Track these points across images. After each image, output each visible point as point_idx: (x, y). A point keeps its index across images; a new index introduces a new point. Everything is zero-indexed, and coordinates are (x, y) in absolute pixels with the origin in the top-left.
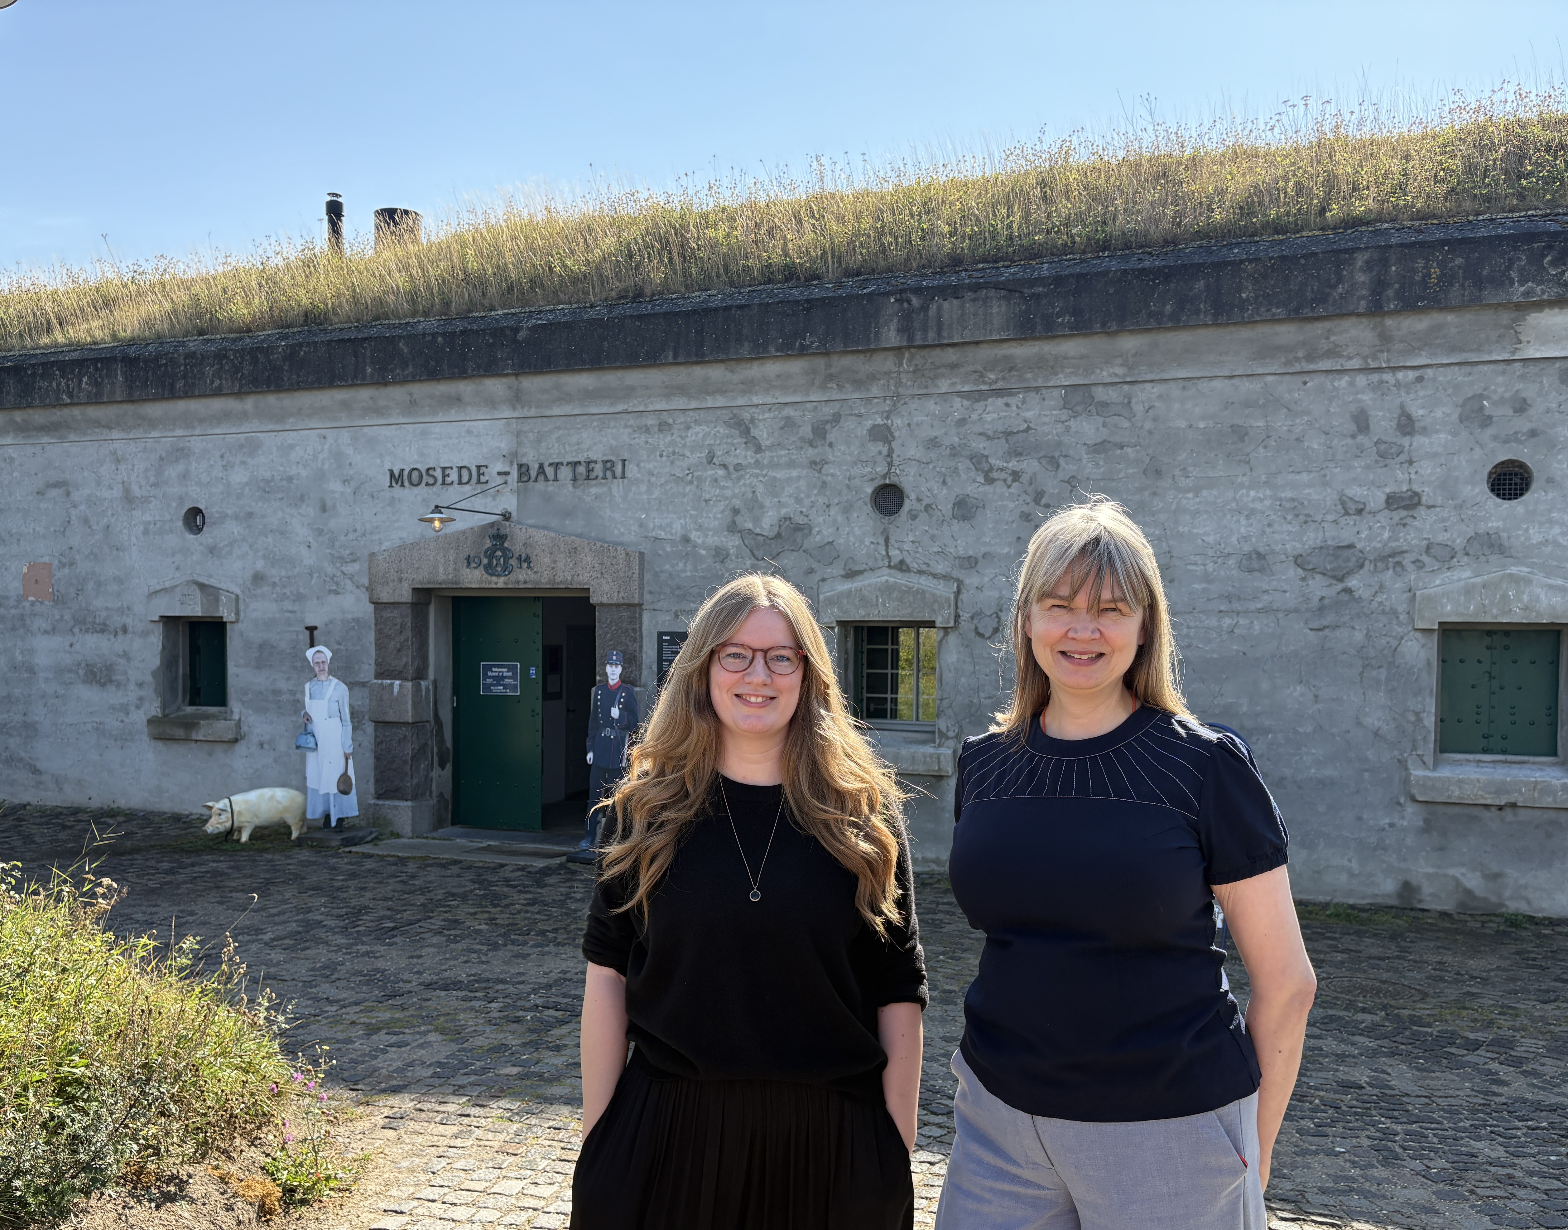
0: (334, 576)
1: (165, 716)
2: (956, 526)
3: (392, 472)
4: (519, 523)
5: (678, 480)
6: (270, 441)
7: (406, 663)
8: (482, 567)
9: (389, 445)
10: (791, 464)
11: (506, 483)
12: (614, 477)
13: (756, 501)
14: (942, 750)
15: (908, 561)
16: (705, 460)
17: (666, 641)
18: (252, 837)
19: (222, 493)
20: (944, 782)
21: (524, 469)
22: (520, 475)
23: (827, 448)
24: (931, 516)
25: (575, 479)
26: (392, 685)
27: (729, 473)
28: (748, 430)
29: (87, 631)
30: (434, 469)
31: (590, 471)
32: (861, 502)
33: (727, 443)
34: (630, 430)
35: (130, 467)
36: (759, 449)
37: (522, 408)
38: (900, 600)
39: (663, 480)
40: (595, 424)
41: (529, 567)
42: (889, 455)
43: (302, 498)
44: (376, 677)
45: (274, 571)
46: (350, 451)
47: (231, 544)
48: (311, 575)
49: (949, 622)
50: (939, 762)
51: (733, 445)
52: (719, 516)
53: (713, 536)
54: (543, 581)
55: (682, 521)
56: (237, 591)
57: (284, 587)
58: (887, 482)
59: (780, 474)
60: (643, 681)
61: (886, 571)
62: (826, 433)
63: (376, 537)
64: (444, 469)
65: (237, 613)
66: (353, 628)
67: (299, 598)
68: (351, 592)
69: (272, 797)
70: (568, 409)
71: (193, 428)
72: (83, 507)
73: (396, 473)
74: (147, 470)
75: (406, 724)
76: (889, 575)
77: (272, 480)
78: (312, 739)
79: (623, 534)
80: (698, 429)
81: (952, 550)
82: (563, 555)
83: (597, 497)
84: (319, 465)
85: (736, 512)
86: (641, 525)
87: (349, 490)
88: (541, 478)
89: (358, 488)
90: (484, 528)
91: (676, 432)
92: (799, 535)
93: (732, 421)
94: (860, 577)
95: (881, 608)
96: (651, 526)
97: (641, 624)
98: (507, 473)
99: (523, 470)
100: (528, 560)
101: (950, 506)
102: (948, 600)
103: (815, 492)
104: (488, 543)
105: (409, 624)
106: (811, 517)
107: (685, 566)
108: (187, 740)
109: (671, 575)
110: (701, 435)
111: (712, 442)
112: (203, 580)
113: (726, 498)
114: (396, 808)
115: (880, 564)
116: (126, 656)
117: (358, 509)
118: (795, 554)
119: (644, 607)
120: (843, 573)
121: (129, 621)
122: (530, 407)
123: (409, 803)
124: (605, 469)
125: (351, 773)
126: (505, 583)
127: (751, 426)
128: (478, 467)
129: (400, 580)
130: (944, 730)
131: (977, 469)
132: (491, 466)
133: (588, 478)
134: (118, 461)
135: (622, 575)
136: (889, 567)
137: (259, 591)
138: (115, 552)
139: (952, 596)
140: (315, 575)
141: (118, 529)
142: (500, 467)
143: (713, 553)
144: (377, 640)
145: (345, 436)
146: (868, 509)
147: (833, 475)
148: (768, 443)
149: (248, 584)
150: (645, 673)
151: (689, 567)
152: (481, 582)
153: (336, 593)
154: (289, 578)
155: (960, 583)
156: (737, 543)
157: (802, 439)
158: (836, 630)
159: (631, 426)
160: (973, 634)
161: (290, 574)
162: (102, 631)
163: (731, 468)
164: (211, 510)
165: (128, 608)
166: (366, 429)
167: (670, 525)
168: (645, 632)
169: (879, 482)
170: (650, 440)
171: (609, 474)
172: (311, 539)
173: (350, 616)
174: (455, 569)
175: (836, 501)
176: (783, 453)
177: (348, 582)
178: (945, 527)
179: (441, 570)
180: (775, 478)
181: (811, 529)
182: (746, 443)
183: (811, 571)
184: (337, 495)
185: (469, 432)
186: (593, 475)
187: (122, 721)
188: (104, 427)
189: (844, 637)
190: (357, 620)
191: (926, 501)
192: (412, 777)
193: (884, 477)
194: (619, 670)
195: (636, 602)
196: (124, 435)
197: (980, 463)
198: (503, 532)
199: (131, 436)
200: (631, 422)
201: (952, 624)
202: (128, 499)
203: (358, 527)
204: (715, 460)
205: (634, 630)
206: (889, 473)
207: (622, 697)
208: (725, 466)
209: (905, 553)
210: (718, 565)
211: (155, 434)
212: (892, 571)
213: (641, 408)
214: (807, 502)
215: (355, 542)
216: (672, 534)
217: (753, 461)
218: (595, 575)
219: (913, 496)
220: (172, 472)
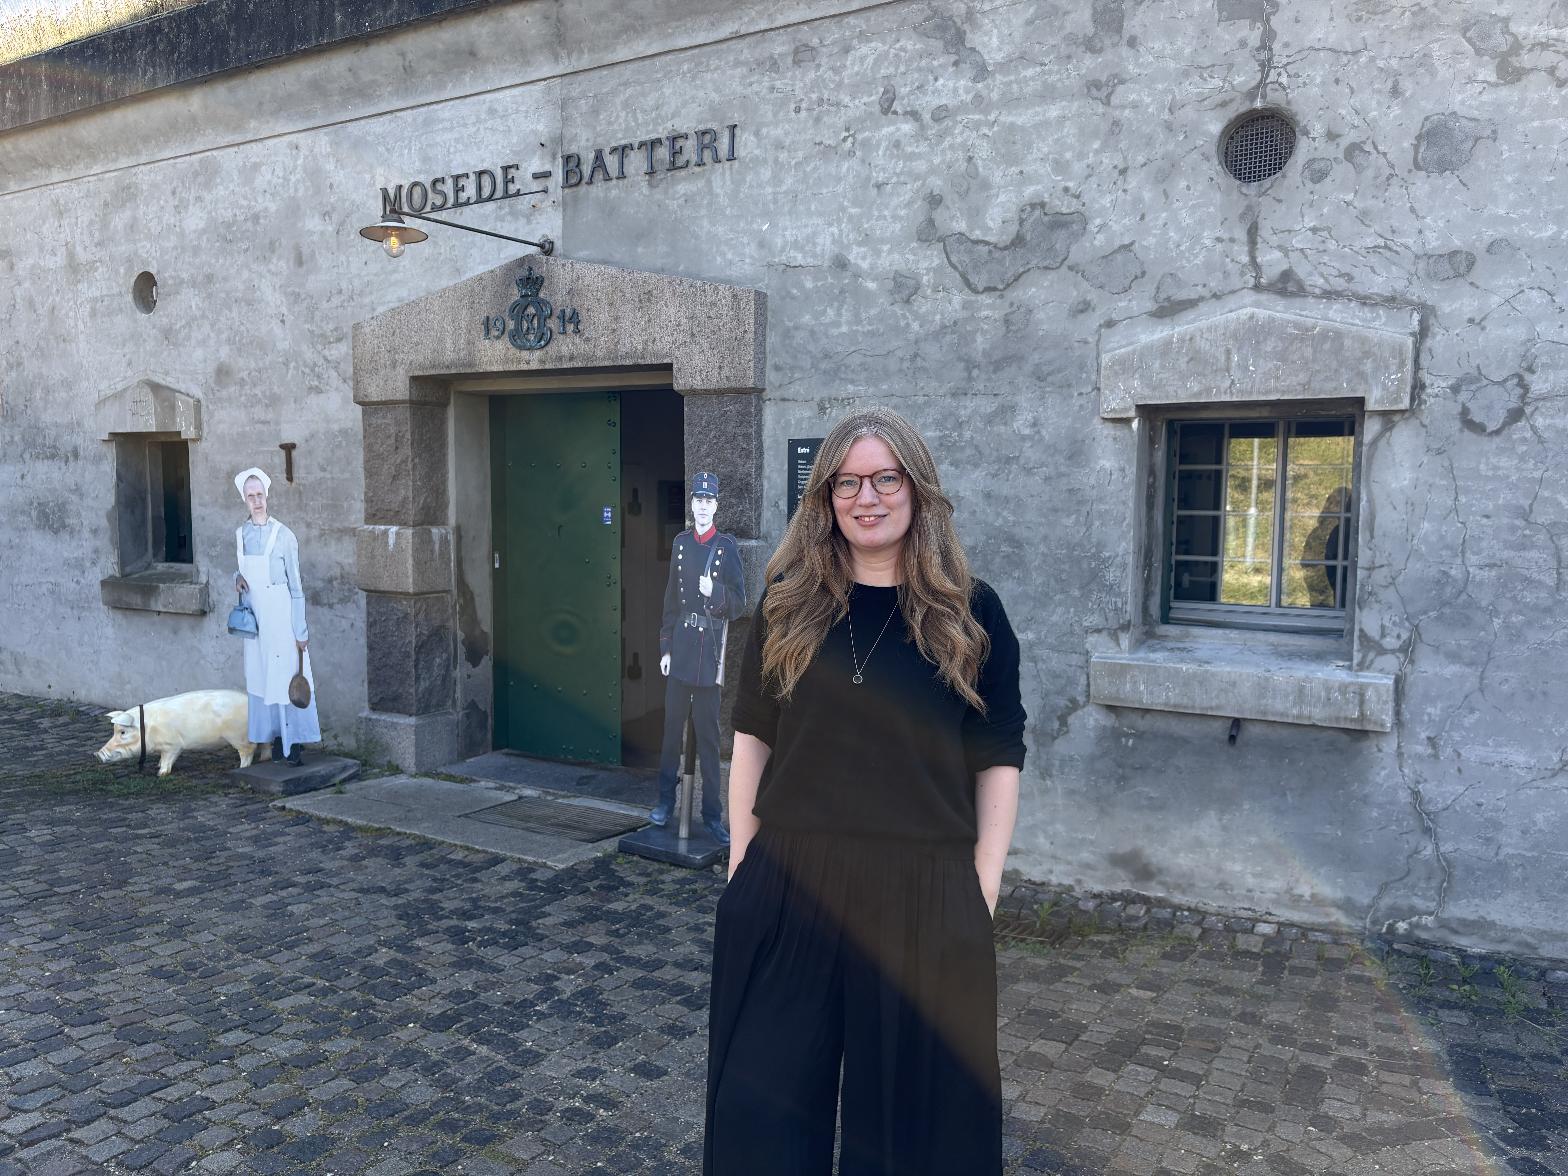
0: (315, 364)
1: (124, 575)
2: (1422, 185)
3: (385, 191)
4: (566, 257)
5: (827, 151)
6: (229, 160)
7: (405, 499)
8: (506, 336)
9: (381, 149)
10: (1047, 94)
11: (545, 191)
12: (717, 161)
13: (975, 175)
14: (1367, 677)
15: (1302, 271)
16: (876, 108)
17: (803, 456)
18: (175, 768)
19: (176, 248)
20: (1370, 745)
21: (572, 165)
22: (567, 174)
23: (1124, 51)
24: (1359, 169)
25: (651, 172)
26: (385, 533)
27: (923, 128)
28: (960, 37)
29: (37, 458)
30: (443, 180)
31: (675, 153)
32: (1195, 155)
33: (919, 70)
34: (744, 70)
35: (74, 220)
36: (982, 72)
37: (569, 55)
38: (1282, 356)
39: (800, 154)
40: (686, 67)
41: (577, 331)
42: (1265, 45)
43: (272, 247)
44: (367, 522)
45: (241, 362)
46: (330, 166)
47: (189, 324)
48: (286, 364)
49: (1398, 400)
50: (1362, 703)
51: (931, 70)
52: (903, 213)
53: (890, 252)
54: (599, 354)
55: (835, 230)
56: (198, 393)
57: (255, 385)
58: (1258, 104)
59: (1023, 118)
60: (764, 528)
61: (1250, 297)
62: (1121, 19)
63: (367, 300)
64: (456, 178)
65: (199, 427)
66: (339, 446)
67: (274, 401)
68: (337, 389)
69: (206, 707)
70: (641, 47)
71: (138, 153)
72: (27, 284)
73: (392, 193)
74: (91, 223)
75: (407, 594)
76: (1257, 305)
77: (235, 222)
78: (248, 617)
79: (731, 263)
80: (864, 49)
81: (1410, 242)
82: (629, 307)
83: (688, 199)
84: (292, 191)
85: (935, 201)
86: (761, 245)
87: (330, 228)
88: (599, 176)
89: (342, 224)
90: (509, 269)
91: (824, 61)
92: (1062, 234)
93: (930, 25)
94: (1190, 315)
95: (1236, 374)
96: (779, 242)
97: (760, 427)
98: (547, 175)
99: (572, 163)
100: (574, 318)
101: (1407, 144)
102: (1399, 352)
103: (1096, 145)
104: (515, 294)
105: (408, 436)
106: (1086, 198)
107: (839, 315)
108: (145, 610)
109: (812, 333)
110: (870, 60)
111: (892, 70)
112: (159, 379)
113: (917, 177)
114: (394, 726)
115: (1236, 282)
116: (78, 490)
117: (343, 258)
118: (1051, 275)
119: (766, 395)
120: (1151, 306)
121: (78, 440)
122: (581, 52)
123: (412, 720)
124: (702, 148)
125: (308, 673)
126: (542, 361)
127: (966, 27)
128: (506, 169)
129: (394, 364)
130: (1373, 632)
131: (1478, 52)
132: (523, 166)
133: (673, 167)
134: (61, 214)
135: (725, 334)
136: (1257, 288)
137: (224, 394)
138: (62, 345)
139: (1410, 341)
140: (292, 365)
141: (63, 312)
142: (536, 165)
143: (890, 284)
144: (366, 462)
145: (322, 142)
146: (1214, 168)
147: (1135, 106)
148: (999, 57)
149: (211, 381)
150: (767, 514)
151: (846, 315)
152: (506, 361)
153: (318, 391)
154: (259, 371)
155: (1427, 312)
156: (936, 262)
157: (1071, 39)
158: (1135, 425)
159: (746, 63)
160: (1457, 425)
161: (261, 365)
162: (53, 457)
163: (927, 117)
164: (164, 276)
165: (78, 423)
166: (350, 127)
167: (811, 239)
168: (767, 442)
169: (1240, 107)
170: (778, 84)
171: (707, 155)
172: (284, 310)
173: (335, 427)
174: (469, 342)
175: (1141, 159)
176: (1030, 72)
177: (333, 373)
178: (1395, 190)
179: (449, 345)
180: (1012, 125)
181: (1085, 222)
182: (956, 64)
183: (1084, 308)
184: (315, 238)
185: (492, 112)
186: (681, 160)
187: (78, 582)
188: (41, 165)
189: (1149, 439)
190: (344, 432)
191: (1350, 137)
192: (418, 679)
193: (1251, 95)
194: (712, 507)
195: (750, 384)
196: (63, 176)
197: (1486, 36)
198: (536, 272)
199: (73, 176)
200: (746, 55)
201: (1405, 404)
202: (73, 267)
203: (344, 286)
204: (896, 106)
205: (747, 436)
206: (1262, 84)
207: (717, 557)
208: (914, 115)
209: (1294, 256)
210: (898, 309)
211: (97, 169)
212: (1264, 297)
213: (763, 26)
214: (1078, 168)
215: (340, 310)
216: (815, 256)
217: (969, 97)
218: (681, 339)
219: (1318, 129)
220: (119, 221)
